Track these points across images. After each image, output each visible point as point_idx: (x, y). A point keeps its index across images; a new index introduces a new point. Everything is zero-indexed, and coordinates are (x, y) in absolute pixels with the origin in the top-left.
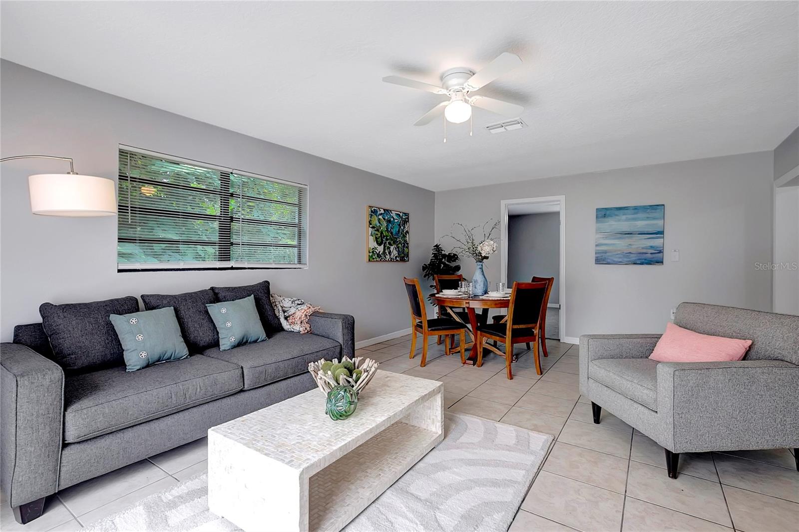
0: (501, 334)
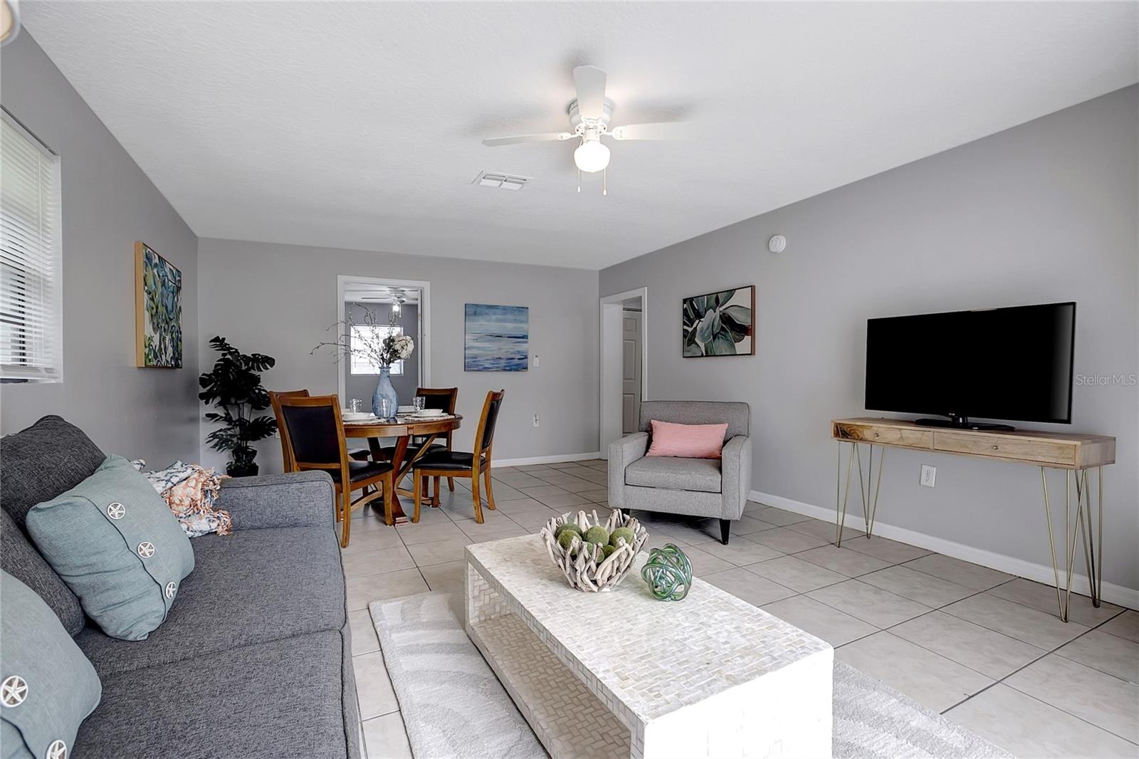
0: (464, 467)
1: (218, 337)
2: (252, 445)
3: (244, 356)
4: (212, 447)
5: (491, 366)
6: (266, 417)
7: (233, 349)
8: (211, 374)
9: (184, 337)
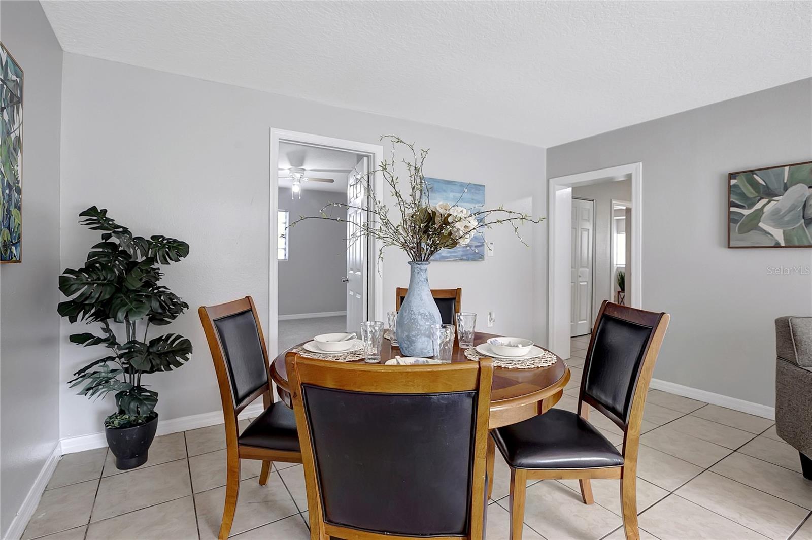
1: (94, 208)
2: (148, 381)
3: (140, 238)
4: (80, 394)
5: (448, 255)
6: (171, 335)
7: (120, 227)
8: (81, 270)
9: (27, 198)
